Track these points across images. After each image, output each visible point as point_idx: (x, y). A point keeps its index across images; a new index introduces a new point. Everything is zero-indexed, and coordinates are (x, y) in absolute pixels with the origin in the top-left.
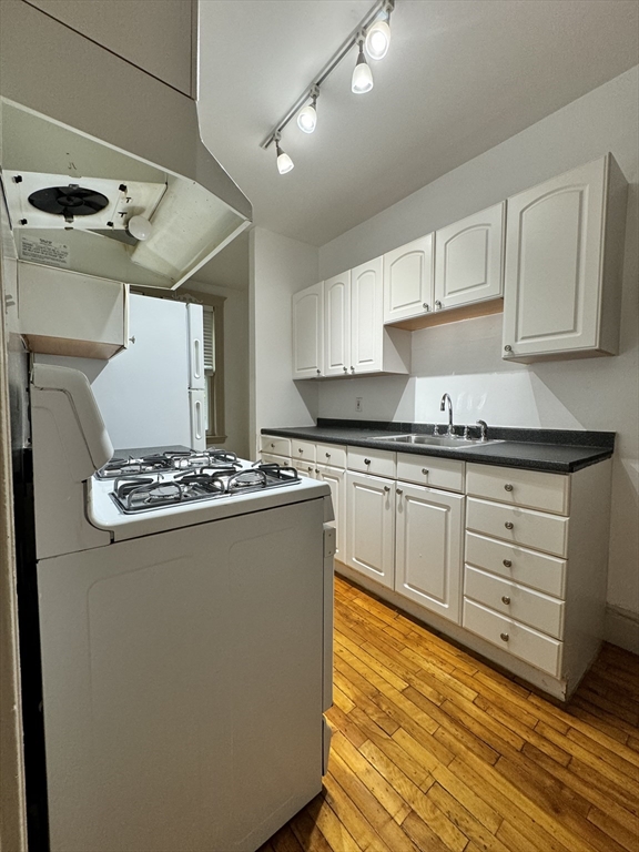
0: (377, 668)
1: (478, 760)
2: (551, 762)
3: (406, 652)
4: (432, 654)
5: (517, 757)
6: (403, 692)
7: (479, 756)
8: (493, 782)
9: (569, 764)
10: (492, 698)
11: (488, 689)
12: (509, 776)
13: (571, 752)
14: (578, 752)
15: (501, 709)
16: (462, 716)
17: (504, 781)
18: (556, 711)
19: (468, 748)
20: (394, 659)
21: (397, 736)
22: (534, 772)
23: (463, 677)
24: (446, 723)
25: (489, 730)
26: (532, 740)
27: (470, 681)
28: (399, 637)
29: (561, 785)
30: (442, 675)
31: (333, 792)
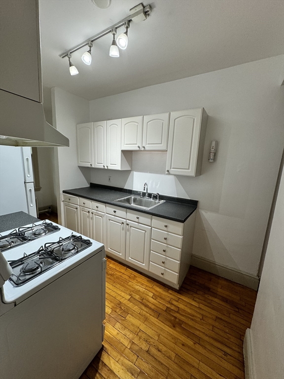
0: (120, 292)
1: (153, 318)
2: (174, 312)
3: (130, 283)
4: (139, 282)
5: (164, 313)
6: (129, 300)
7: (153, 316)
8: (157, 324)
9: (178, 311)
10: (157, 294)
11: (156, 291)
12: (161, 320)
13: (179, 306)
14: (181, 306)
15: (161, 298)
16: (148, 304)
17: (160, 322)
18: (176, 294)
19: (150, 315)
20: (126, 287)
21: (127, 318)
22: (169, 316)
23: (149, 289)
24: (143, 308)
25: (156, 306)
26: (169, 306)
27: (151, 290)
28: (127, 277)
29: (176, 318)
30: (142, 289)
31: (106, 346)
